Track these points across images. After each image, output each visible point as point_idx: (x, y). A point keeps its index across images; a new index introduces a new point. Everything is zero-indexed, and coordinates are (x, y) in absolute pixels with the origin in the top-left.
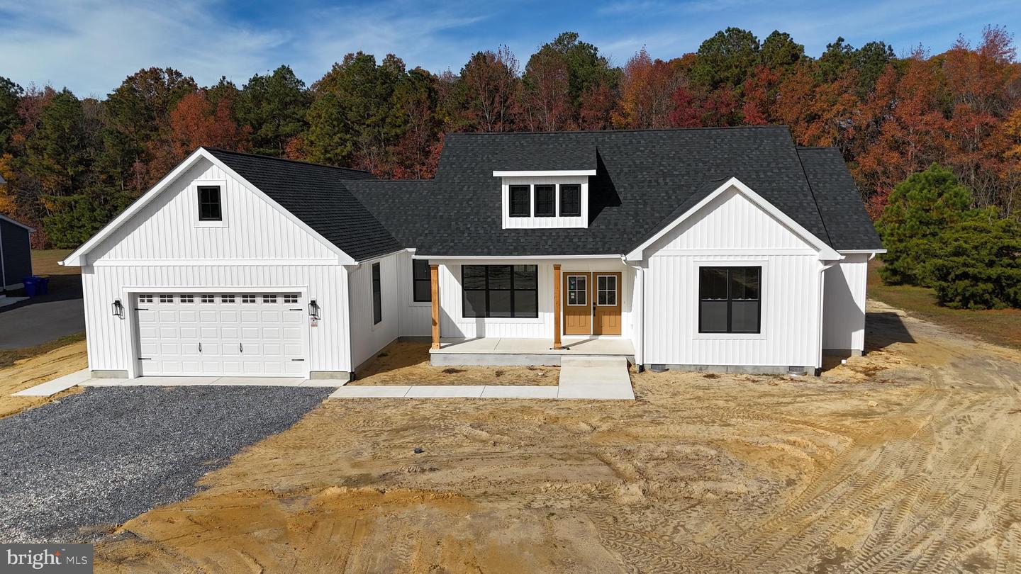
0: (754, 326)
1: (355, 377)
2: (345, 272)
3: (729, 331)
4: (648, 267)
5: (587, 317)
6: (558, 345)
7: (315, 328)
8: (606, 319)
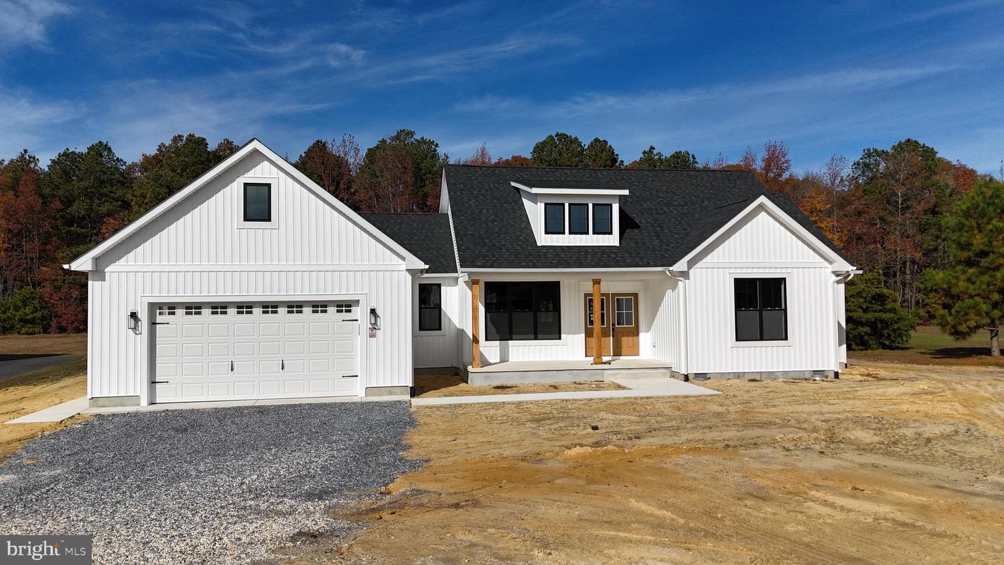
0: (781, 334)
1: (415, 392)
2: (409, 277)
3: (762, 339)
4: (689, 279)
5: (607, 338)
6: (599, 360)
7: (373, 339)
8: (625, 341)
